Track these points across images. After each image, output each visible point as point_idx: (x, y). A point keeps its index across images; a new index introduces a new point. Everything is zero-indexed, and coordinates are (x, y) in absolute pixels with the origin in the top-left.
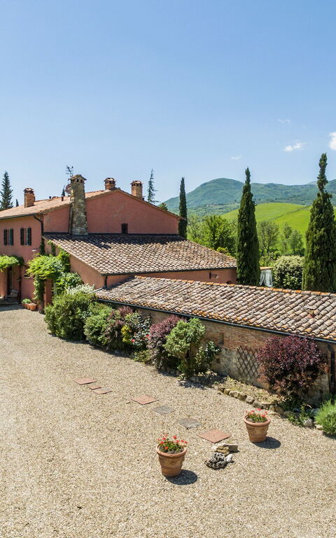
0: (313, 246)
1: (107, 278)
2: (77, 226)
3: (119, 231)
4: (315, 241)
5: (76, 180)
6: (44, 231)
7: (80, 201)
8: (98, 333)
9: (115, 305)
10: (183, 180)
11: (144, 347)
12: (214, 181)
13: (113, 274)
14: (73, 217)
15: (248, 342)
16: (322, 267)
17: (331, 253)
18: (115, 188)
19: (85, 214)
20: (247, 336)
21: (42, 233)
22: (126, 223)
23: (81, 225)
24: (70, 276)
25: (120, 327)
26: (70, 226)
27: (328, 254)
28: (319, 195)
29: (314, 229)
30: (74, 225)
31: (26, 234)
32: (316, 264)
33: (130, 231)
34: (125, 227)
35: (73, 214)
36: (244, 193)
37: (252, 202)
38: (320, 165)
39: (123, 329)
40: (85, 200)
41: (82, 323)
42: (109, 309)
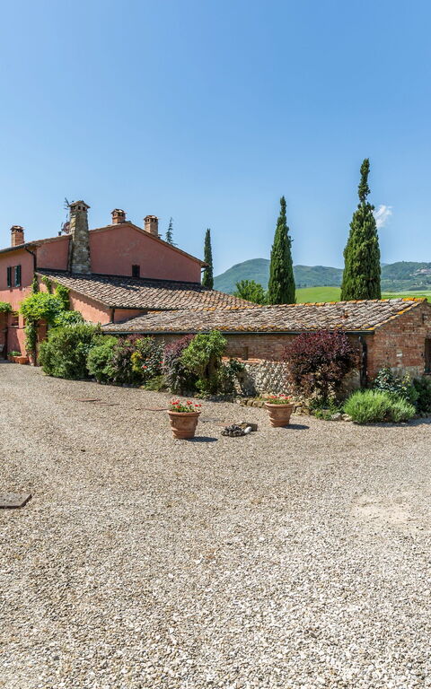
0: (352, 263)
1: (114, 311)
2: (78, 263)
3: (130, 274)
4: (355, 257)
5: (77, 207)
6: (38, 266)
7: (82, 232)
8: (103, 365)
9: (123, 335)
10: (208, 233)
11: (158, 373)
12: (249, 262)
13: (122, 308)
14: (73, 251)
15: (275, 351)
16: (362, 286)
17: (372, 271)
18: (124, 222)
19: (88, 248)
20: (273, 345)
21: (35, 268)
22: (138, 264)
23: (83, 262)
24: (68, 314)
25: (130, 353)
26: (70, 263)
27: (369, 272)
28: (359, 206)
29: (354, 245)
30: (74, 262)
31: (15, 274)
32: (355, 283)
33: (143, 274)
34: (136, 269)
35: (73, 248)
36: (278, 225)
37: (287, 237)
38: (361, 172)
39: (132, 356)
40: (88, 232)
41: (83, 358)
42: (117, 341)
